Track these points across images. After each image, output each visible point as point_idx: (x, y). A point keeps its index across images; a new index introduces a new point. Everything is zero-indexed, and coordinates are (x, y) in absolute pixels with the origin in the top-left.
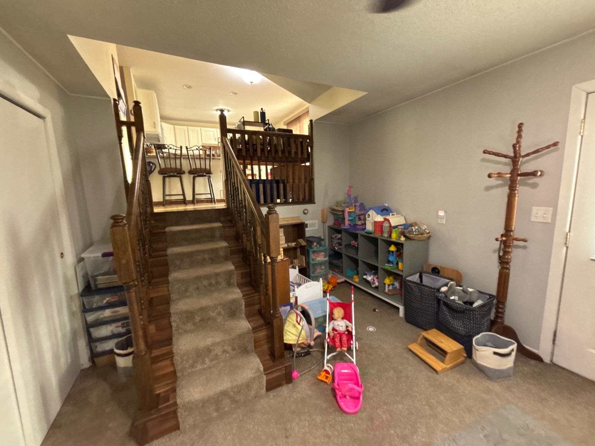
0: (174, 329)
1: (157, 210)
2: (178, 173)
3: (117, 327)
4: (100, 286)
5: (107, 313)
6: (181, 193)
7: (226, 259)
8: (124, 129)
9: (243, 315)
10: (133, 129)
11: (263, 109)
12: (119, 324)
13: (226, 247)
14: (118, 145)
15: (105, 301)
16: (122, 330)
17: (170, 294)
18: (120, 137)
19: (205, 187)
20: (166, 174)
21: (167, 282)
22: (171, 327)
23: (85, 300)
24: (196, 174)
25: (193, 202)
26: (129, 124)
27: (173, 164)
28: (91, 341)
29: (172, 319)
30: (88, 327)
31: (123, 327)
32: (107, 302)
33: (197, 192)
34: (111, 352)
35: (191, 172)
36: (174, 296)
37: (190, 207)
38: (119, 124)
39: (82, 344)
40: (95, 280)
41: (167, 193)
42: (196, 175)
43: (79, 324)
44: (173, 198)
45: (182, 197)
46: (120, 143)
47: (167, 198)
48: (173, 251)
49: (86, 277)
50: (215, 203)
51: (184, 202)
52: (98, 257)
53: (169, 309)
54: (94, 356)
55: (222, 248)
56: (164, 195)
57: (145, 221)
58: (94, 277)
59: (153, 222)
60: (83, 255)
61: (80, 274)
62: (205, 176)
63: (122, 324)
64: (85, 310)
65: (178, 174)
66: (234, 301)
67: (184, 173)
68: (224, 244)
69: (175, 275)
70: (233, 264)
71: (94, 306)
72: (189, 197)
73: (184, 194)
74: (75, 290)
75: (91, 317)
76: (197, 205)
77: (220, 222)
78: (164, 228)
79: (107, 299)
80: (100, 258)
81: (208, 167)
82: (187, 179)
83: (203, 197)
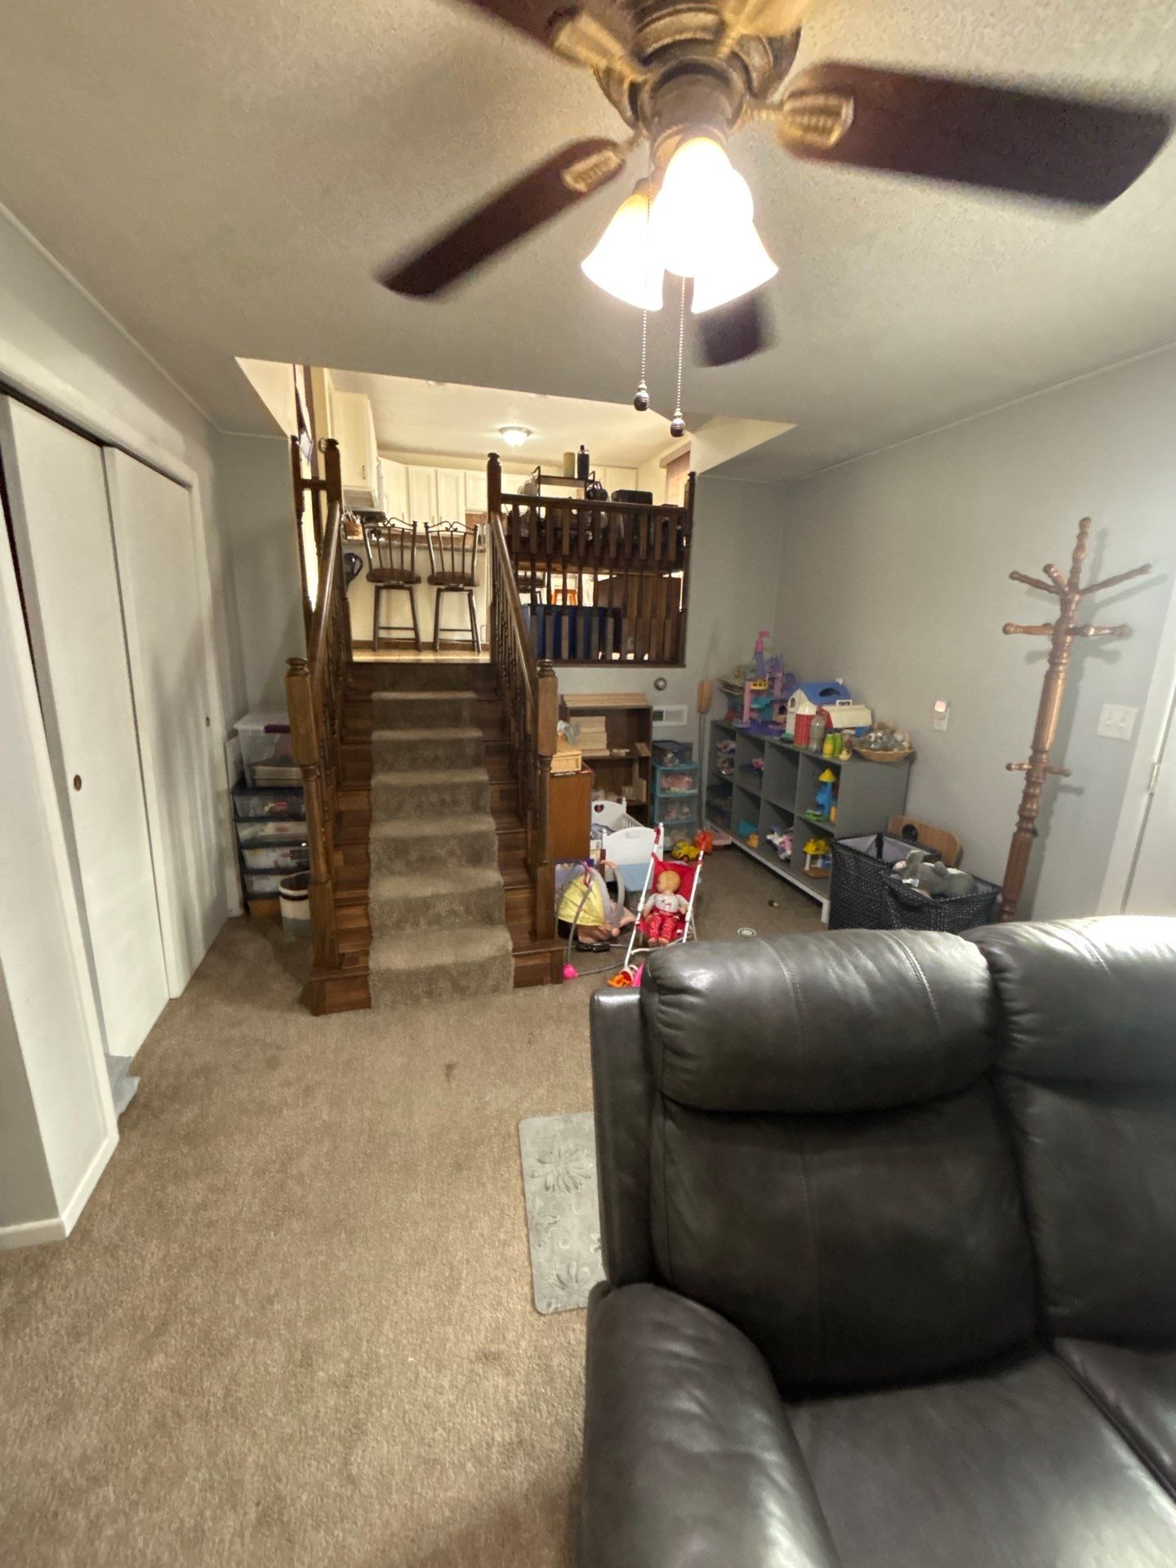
1: (359, 657)
2: (406, 580)
3: (284, 856)
4: (260, 783)
5: (270, 829)
6: (411, 625)
7: (476, 761)
8: (307, 494)
9: (494, 862)
10: (323, 495)
11: (585, 449)
12: (287, 850)
13: (478, 740)
14: (296, 526)
15: (267, 809)
16: (290, 863)
18: (300, 510)
19: (462, 615)
20: (381, 581)
21: (368, 788)
23: (238, 800)
24: (442, 584)
25: (432, 647)
26: (315, 485)
27: (396, 560)
28: (245, 872)
30: (242, 848)
31: (292, 858)
32: (270, 811)
33: (443, 624)
34: (275, 892)
35: (434, 580)
37: (427, 657)
38: (300, 484)
39: (231, 872)
40: (253, 772)
41: (383, 622)
42: (443, 587)
43: (228, 842)
44: (395, 635)
45: (410, 635)
46: (300, 524)
47: (383, 634)
48: (381, 736)
49: (239, 762)
50: (479, 652)
51: (415, 645)
52: (259, 731)
54: (247, 898)
55: (472, 740)
56: (377, 627)
57: (337, 675)
58: (252, 766)
59: (350, 680)
60: (237, 726)
61: (231, 758)
62: (462, 590)
63: (292, 852)
64: (238, 818)
65: (406, 582)
67: (418, 580)
68: (477, 734)
69: (382, 779)
70: (489, 771)
71: (251, 814)
72: (426, 636)
73: (415, 629)
74: (224, 781)
75: (246, 832)
76: (442, 654)
78: (371, 692)
79: (271, 805)
80: (263, 734)
81: (468, 570)
82: (424, 594)
83: (456, 637)
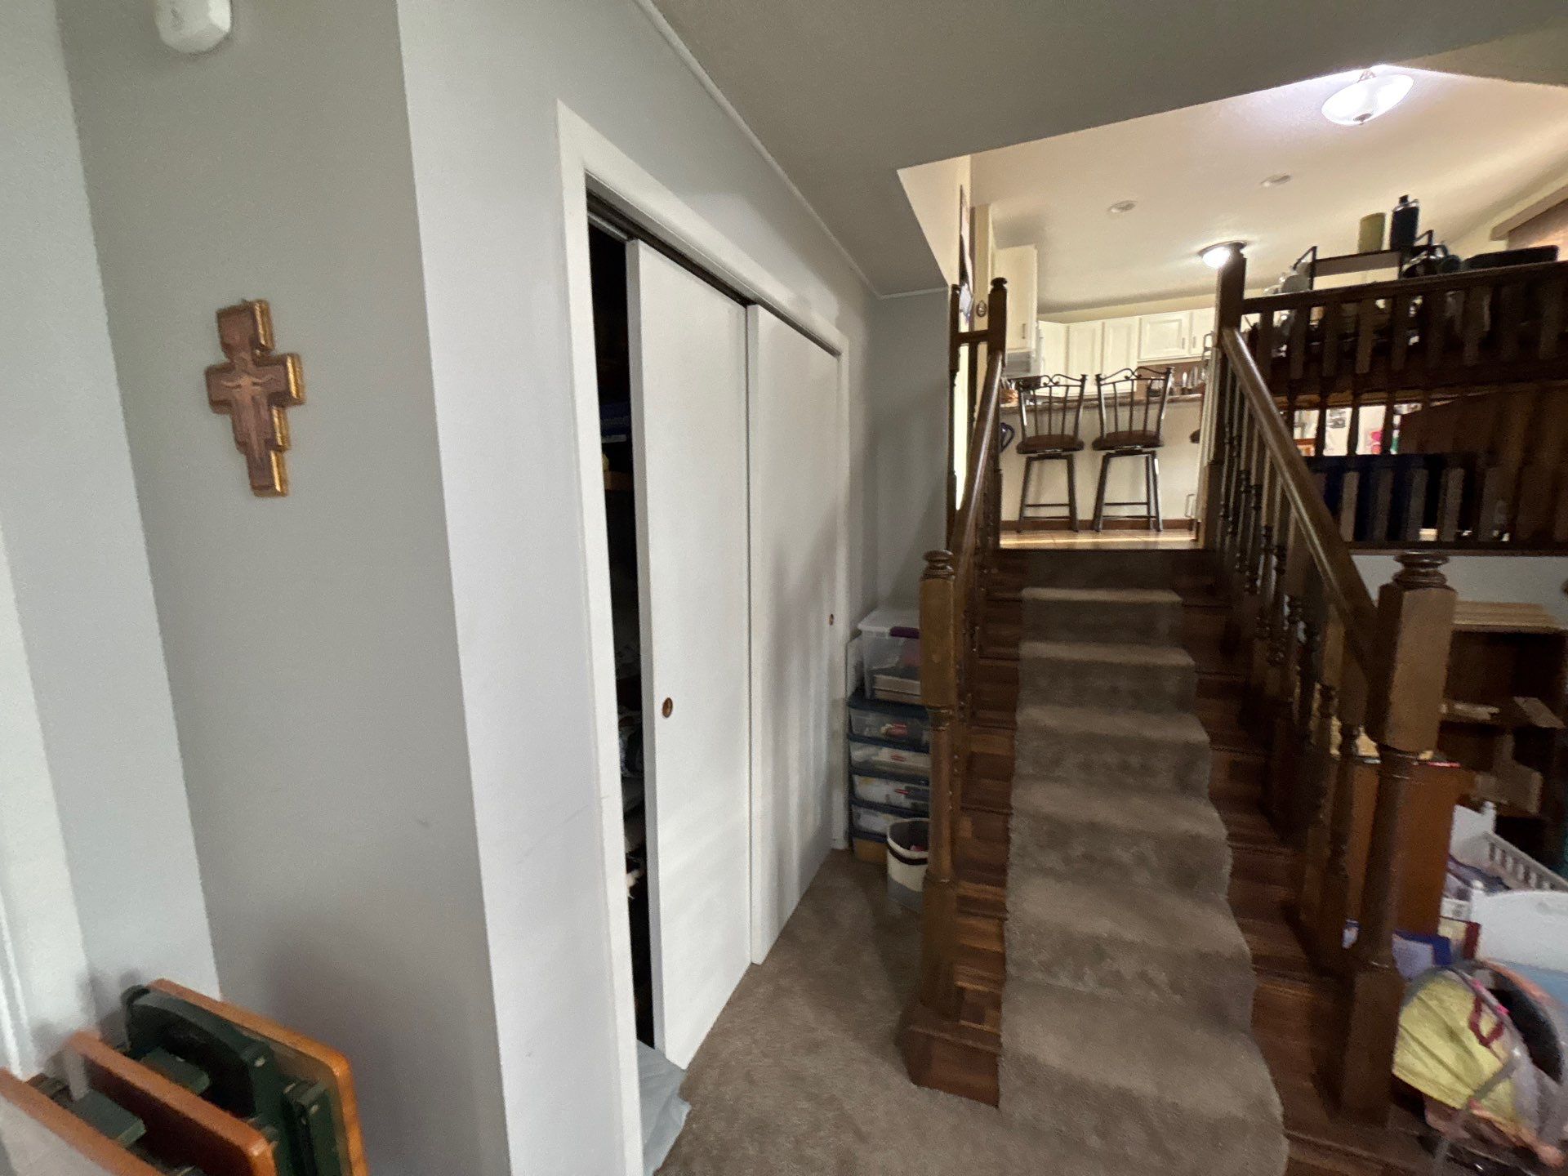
0: (1013, 849)
1: (1008, 542)
2: (1064, 448)
3: (898, 791)
4: (880, 695)
5: (885, 755)
6: (1066, 500)
7: (1182, 704)
9: (1222, 897)
11: (1410, 199)
12: (902, 786)
13: (1183, 670)
15: (883, 729)
16: (903, 801)
17: (1013, 759)
18: (954, 370)
19: (1134, 486)
20: (1035, 452)
21: (1012, 726)
22: (1007, 840)
23: (855, 714)
24: (1112, 448)
25: (1092, 526)
27: (1057, 425)
28: (854, 801)
29: (1014, 823)
30: (855, 770)
31: (907, 796)
32: (887, 733)
33: (1108, 497)
34: (881, 838)
35: (1099, 445)
36: (1023, 767)
37: (1083, 540)
38: (957, 339)
39: (839, 798)
40: (873, 681)
41: (1030, 500)
42: (1113, 452)
43: (839, 760)
44: (1045, 513)
45: (1065, 512)
46: (952, 385)
47: (1029, 513)
48: (1034, 649)
49: (859, 667)
50: (1158, 530)
51: (1071, 524)
52: (883, 634)
53: (1008, 795)
54: (854, 832)
55: (1175, 669)
56: (1023, 505)
57: (981, 567)
58: (872, 673)
59: (995, 571)
60: (860, 626)
61: (852, 662)
62: (1140, 452)
63: (908, 789)
64: (853, 736)
65: (1065, 450)
66: (1194, 842)
67: (1080, 446)
68: (1180, 659)
69: (1033, 714)
70: (1205, 724)
71: (866, 733)
72: (1085, 512)
73: (1072, 504)
74: (843, 691)
75: (860, 753)
76: (1106, 535)
77: (1175, 589)
78: (1020, 588)
79: (888, 726)
80: (887, 637)
82: (1086, 465)
83: (1125, 512)
